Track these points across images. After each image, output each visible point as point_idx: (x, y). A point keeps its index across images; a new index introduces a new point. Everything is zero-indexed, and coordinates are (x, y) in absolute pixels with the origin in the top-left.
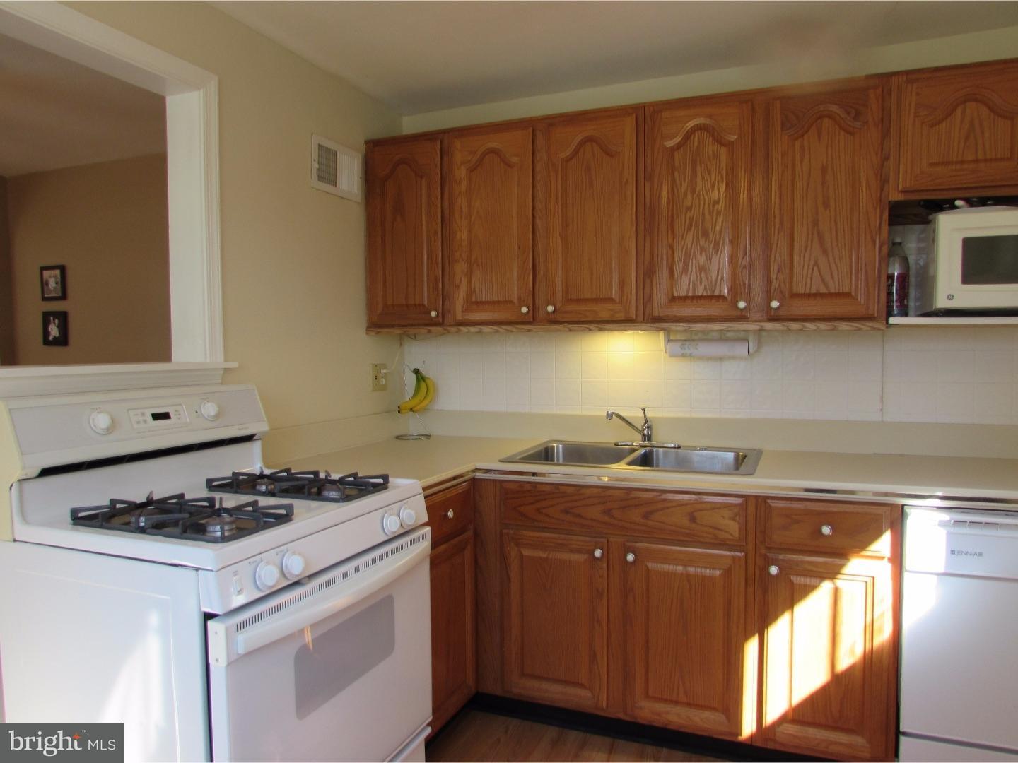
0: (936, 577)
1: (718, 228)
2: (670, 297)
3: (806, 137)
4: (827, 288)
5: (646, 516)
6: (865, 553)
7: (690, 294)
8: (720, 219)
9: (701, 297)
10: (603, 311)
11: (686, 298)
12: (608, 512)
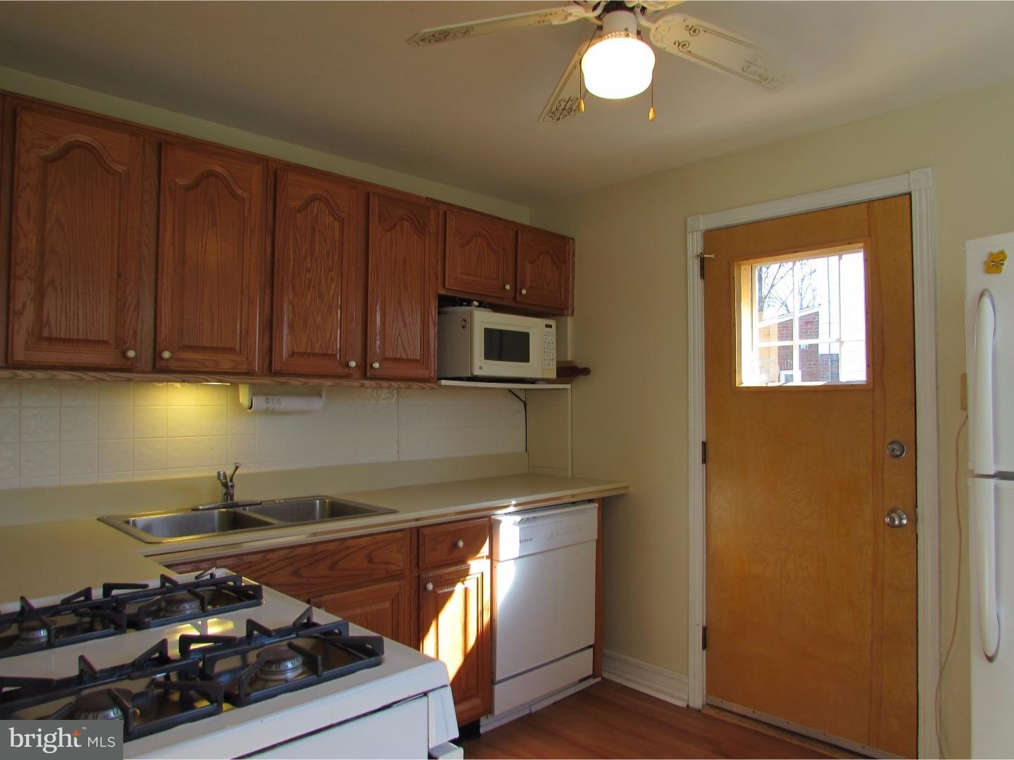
0: (513, 561)
1: (331, 293)
2: (290, 352)
3: (394, 231)
4: (407, 355)
5: (332, 568)
6: (479, 555)
7: (309, 351)
8: (333, 285)
9: (317, 354)
10: (226, 362)
11: (304, 354)
12: (296, 573)
